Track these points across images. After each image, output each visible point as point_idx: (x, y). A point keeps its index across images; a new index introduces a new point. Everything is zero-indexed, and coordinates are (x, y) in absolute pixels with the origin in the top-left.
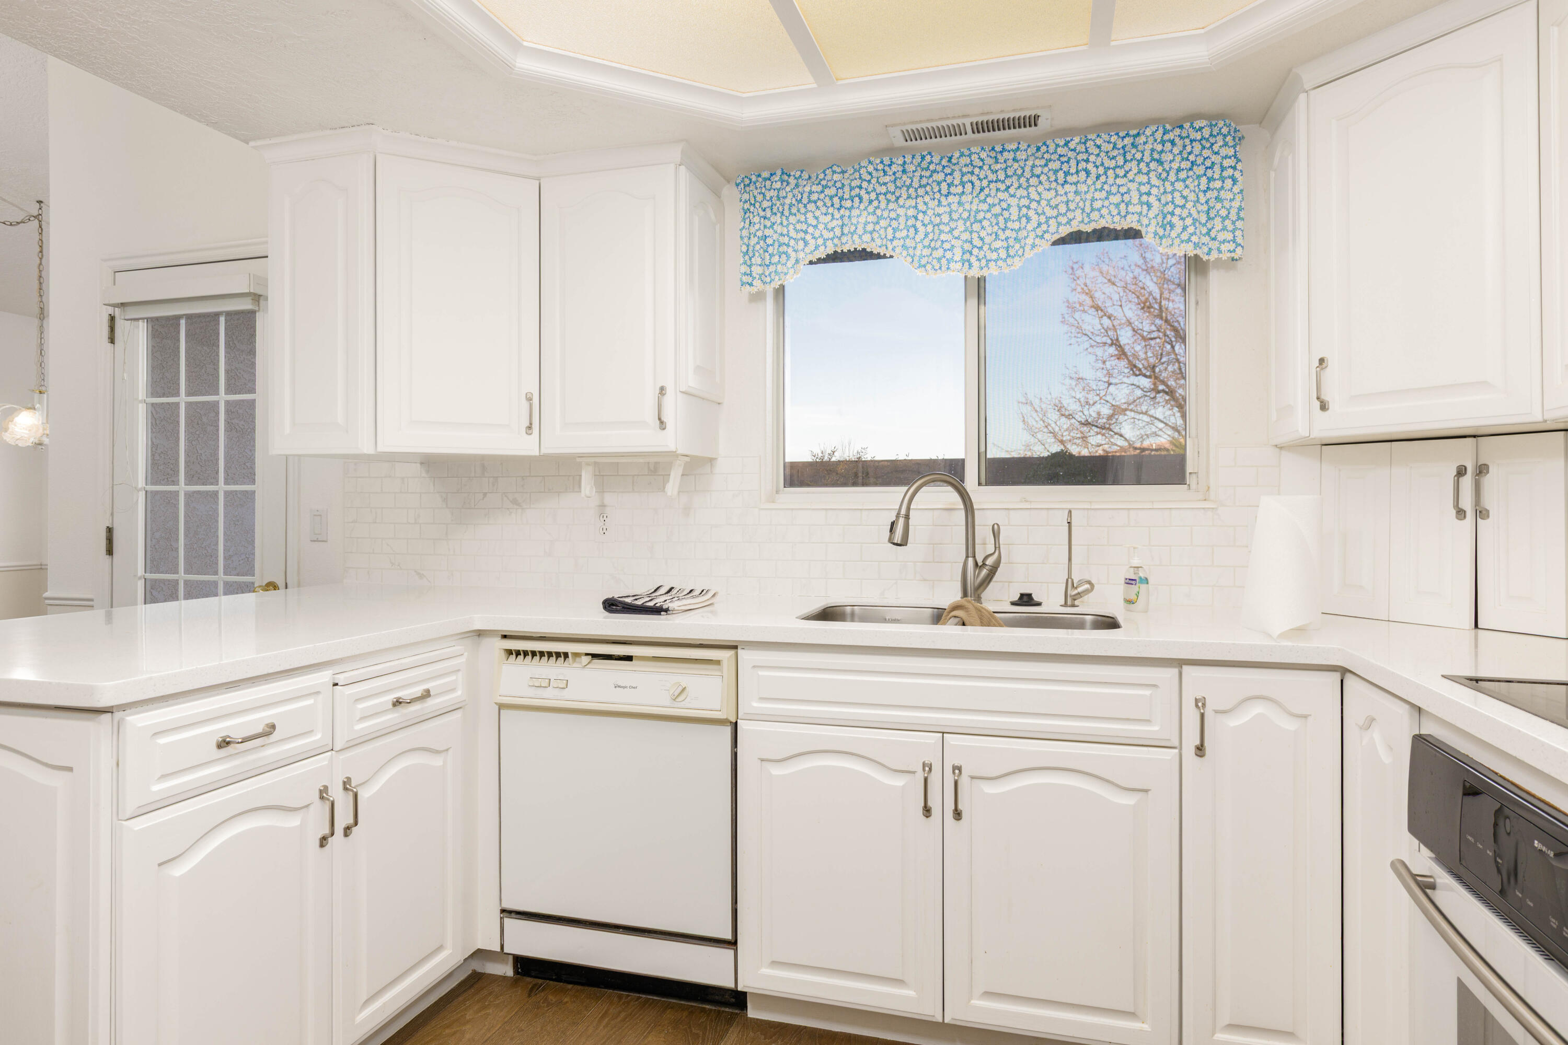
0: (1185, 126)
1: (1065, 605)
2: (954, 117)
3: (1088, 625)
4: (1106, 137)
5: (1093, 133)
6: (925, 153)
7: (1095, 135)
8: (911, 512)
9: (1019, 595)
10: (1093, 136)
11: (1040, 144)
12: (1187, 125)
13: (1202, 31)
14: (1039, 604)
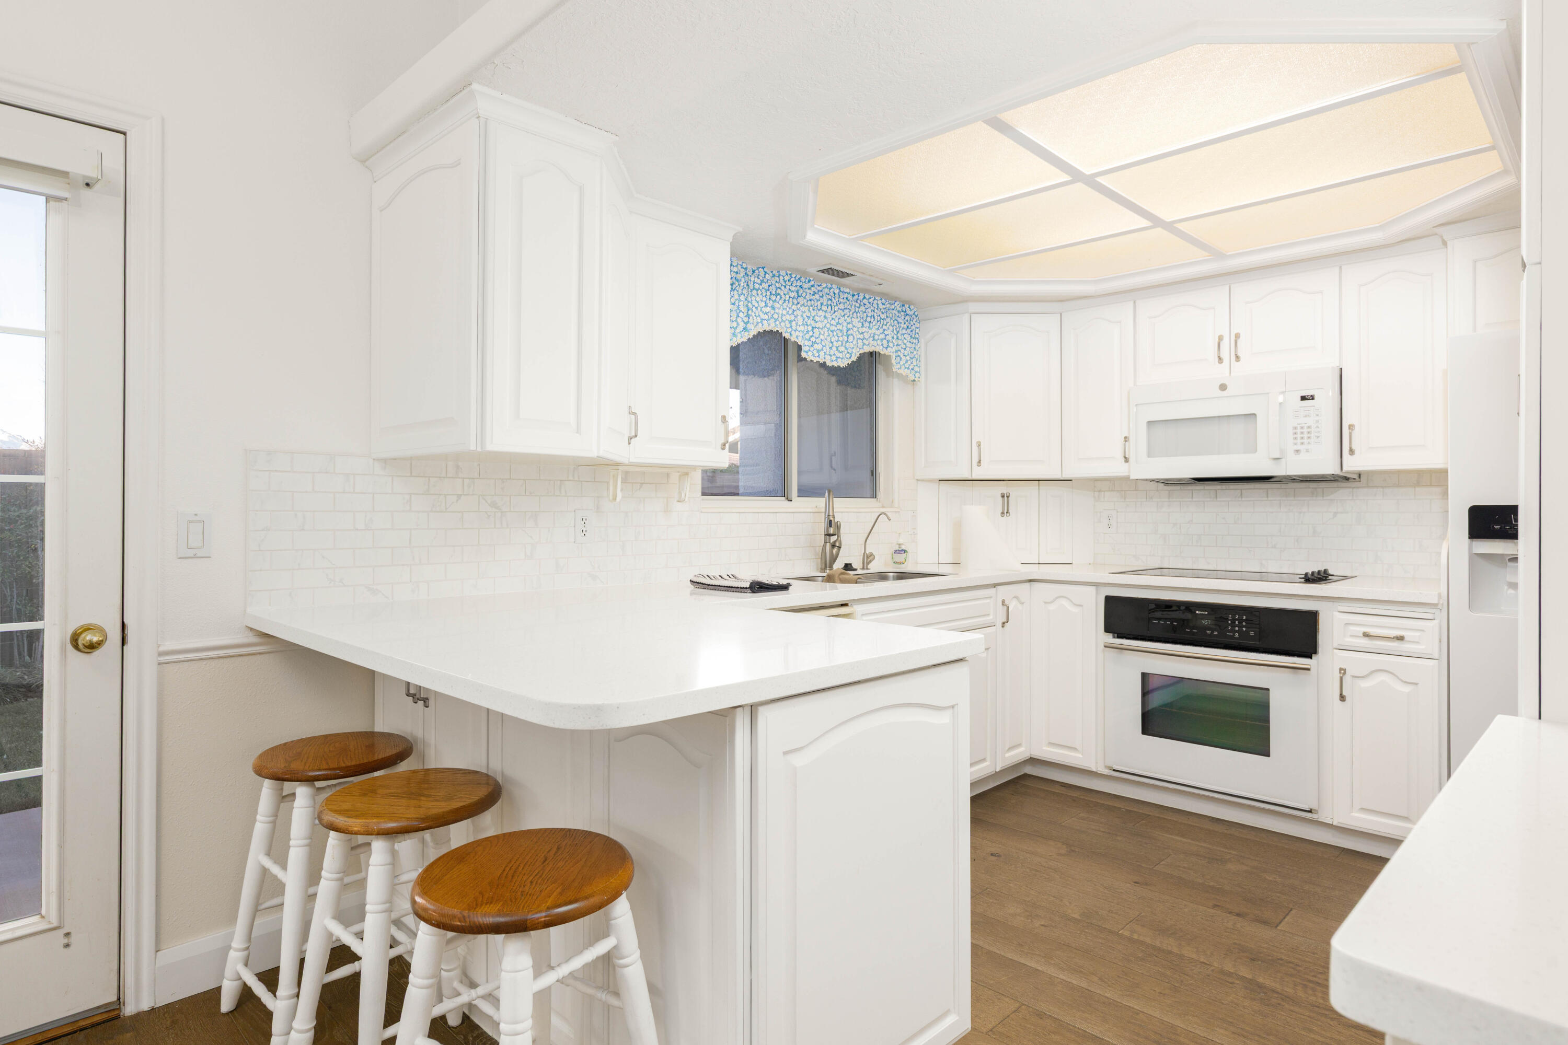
0: (906, 305)
1: (863, 568)
2: (854, 270)
3: (891, 578)
4: (884, 301)
5: (879, 297)
6: (811, 279)
7: (880, 298)
8: (835, 514)
9: (844, 565)
10: (878, 298)
11: (856, 294)
12: (907, 306)
13: (942, 268)
14: (856, 570)
